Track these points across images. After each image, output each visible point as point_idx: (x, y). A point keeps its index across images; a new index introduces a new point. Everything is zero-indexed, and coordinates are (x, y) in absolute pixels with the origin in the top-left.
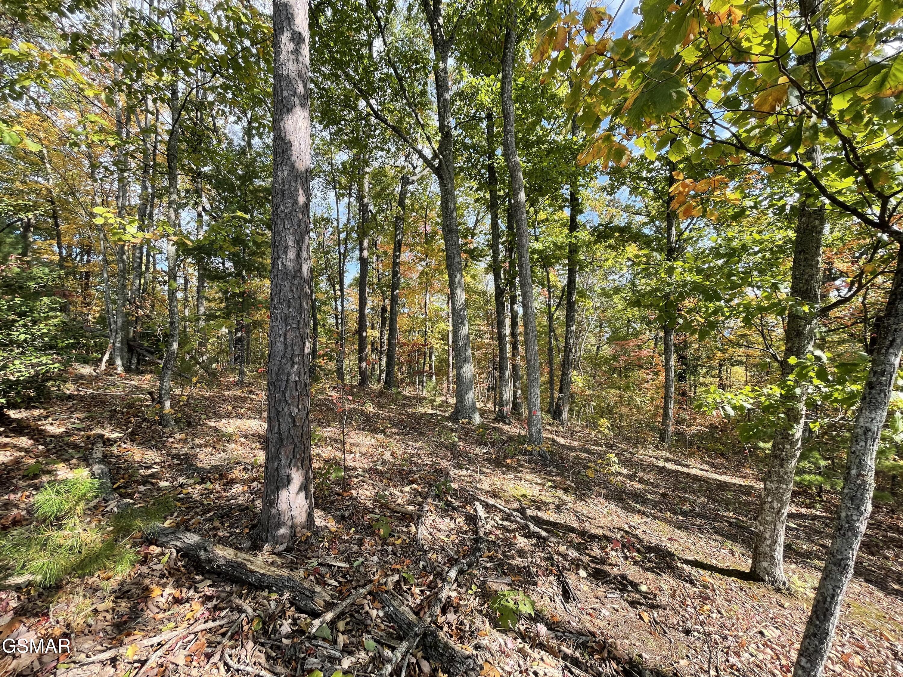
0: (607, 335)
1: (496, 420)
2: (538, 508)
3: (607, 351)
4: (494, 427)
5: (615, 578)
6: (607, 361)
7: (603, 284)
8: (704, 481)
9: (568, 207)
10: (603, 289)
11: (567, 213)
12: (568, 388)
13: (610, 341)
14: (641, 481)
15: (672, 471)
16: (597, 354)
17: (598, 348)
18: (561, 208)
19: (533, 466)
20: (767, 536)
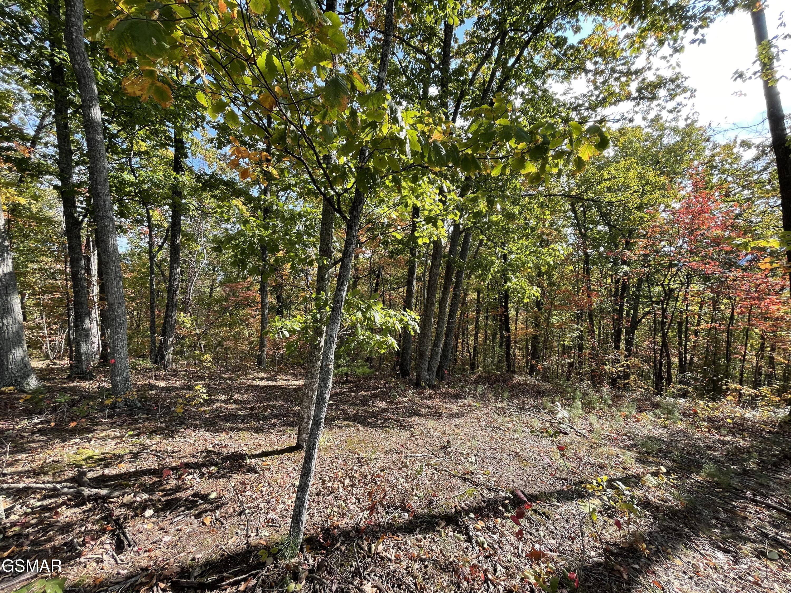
0: (220, 278)
1: (70, 378)
2: (107, 466)
3: (219, 292)
4: (64, 388)
5: (186, 500)
6: (219, 301)
7: (216, 231)
8: (285, 388)
9: (172, 146)
10: (215, 236)
11: (171, 152)
12: (173, 329)
13: (222, 283)
14: (236, 402)
15: (264, 387)
16: (210, 296)
17: (211, 289)
18: (163, 146)
19: (115, 418)
20: (305, 416)
